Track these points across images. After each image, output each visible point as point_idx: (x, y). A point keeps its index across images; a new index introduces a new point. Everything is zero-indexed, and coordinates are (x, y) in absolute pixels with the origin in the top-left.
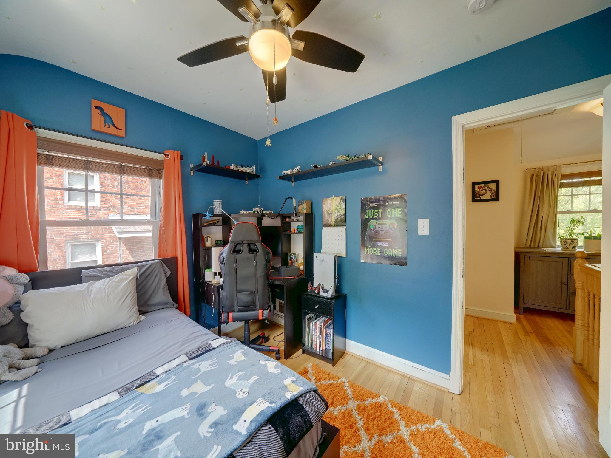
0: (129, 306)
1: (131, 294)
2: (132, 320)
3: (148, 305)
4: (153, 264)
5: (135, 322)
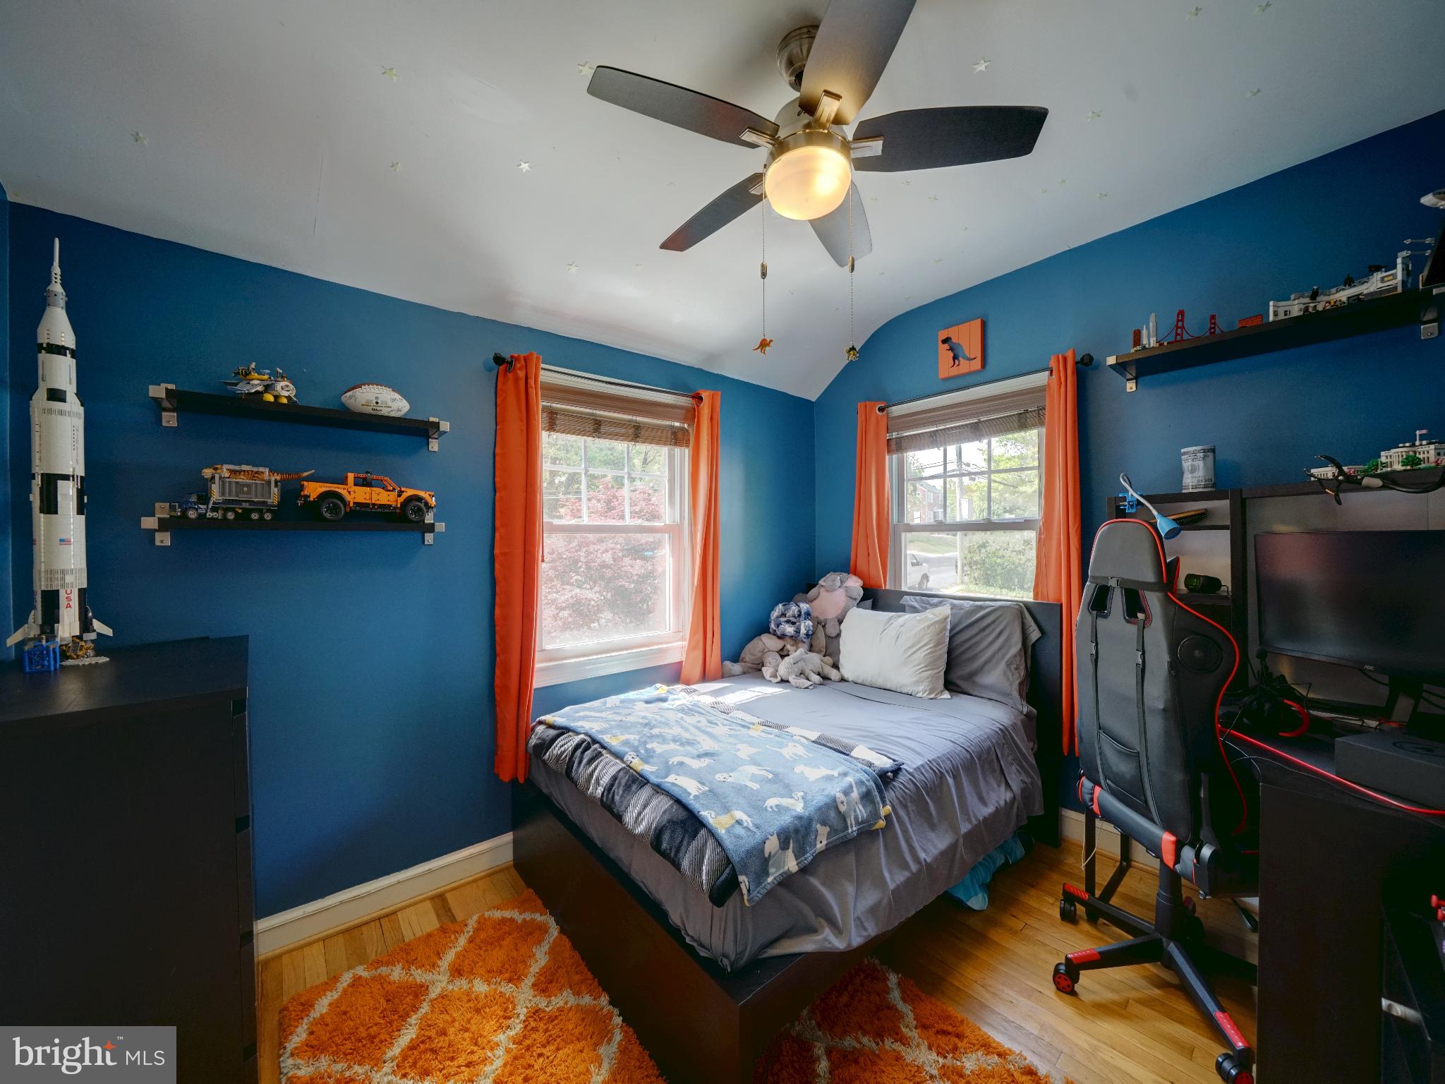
0: (919, 665)
1: (926, 648)
2: (921, 688)
3: (974, 683)
4: (1001, 607)
5: (925, 695)
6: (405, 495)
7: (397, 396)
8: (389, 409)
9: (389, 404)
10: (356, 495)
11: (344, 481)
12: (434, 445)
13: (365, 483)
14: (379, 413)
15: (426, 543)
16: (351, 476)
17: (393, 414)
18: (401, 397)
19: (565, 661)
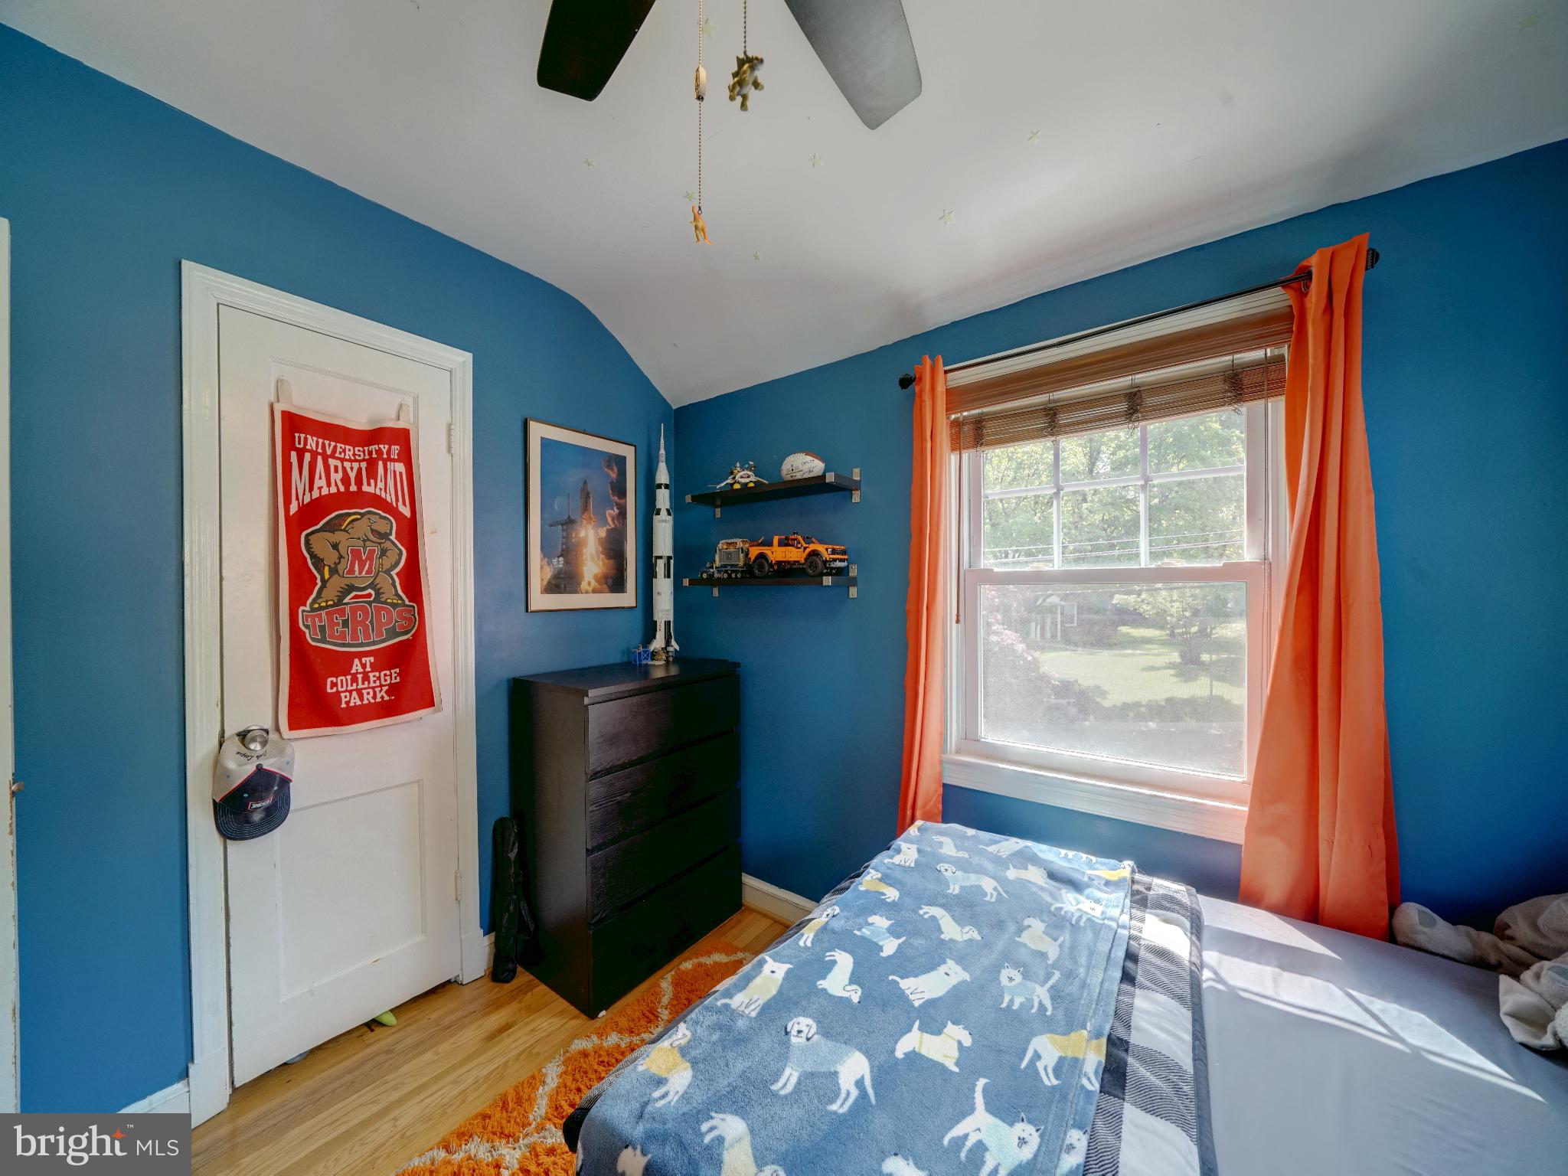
6: (808, 551)
7: (809, 458)
8: (801, 473)
9: (801, 468)
10: (777, 554)
11: (771, 544)
12: (856, 497)
13: (785, 543)
14: (795, 478)
15: (851, 596)
16: (776, 540)
17: (805, 476)
18: (812, 458)
19: (1001, 765)
